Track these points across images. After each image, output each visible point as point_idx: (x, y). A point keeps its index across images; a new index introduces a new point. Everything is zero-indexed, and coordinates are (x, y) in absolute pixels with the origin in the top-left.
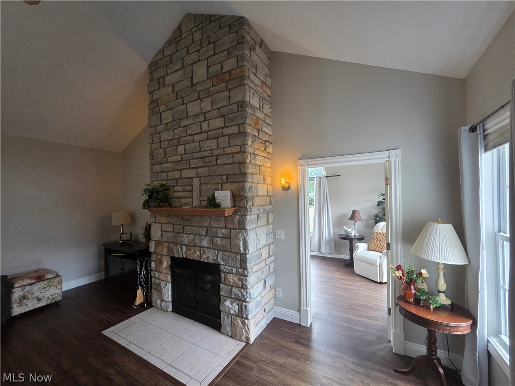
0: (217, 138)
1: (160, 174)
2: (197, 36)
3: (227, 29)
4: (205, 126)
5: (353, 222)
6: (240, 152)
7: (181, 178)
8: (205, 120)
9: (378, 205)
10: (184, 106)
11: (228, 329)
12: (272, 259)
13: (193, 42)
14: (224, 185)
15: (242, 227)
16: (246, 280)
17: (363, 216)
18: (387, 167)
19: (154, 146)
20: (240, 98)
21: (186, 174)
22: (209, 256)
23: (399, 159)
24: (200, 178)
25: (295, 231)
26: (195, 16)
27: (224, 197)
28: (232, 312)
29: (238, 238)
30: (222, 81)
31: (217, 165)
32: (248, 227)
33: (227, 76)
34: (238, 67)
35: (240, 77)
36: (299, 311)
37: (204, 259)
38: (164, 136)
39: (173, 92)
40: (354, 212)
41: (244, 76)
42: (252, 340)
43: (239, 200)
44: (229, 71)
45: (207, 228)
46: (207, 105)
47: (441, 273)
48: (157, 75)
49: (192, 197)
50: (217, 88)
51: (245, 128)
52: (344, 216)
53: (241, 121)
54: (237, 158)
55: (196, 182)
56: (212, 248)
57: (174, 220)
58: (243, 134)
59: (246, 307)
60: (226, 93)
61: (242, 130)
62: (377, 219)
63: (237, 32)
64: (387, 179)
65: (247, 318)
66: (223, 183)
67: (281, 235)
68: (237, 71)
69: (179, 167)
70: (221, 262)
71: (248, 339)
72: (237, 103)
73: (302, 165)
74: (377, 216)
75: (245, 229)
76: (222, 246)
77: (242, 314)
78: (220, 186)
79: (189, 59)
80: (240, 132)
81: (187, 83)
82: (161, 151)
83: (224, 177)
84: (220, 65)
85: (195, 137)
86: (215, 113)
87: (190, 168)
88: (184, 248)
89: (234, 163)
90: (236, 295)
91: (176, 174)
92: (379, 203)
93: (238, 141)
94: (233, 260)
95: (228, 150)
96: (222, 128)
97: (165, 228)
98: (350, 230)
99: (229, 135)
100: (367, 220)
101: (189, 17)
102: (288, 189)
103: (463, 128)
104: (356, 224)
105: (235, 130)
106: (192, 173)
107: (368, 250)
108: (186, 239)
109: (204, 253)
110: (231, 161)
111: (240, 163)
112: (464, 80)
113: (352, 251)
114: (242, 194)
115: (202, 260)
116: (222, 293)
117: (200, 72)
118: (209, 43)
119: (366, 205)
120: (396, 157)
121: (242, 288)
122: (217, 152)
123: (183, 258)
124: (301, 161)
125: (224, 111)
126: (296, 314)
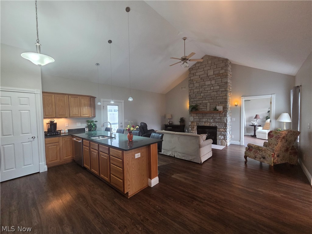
0: (217, 92)
1: (193, 102)
2: (210, 62)
3: (222, 61)
4: (212, 88)
5: (256, 119)
6: (225, 96)
7: (202, 103)
8: (212, 86)
9: (268, 112)
10: (204, 82)
11: (220, 143)
12: (231, 126)
13: (208, 64)
14: (219, 105)
15: (225, 116)
16: (227, 130)
17: (261, 117)
18: (271, 99)
19: (191, 93)
20: (226, 81)
21: (204, 102)
22: (213, 124)
23: (275, 97)
24: (210, 103)
25: (239, 120)
26: (209, 56)
27: (220, 108)
28: (221, 138)
29: (224, 119)
30: (220, 76)
31: (216, 99)
32: (227, 116)
33: (221, 75)
34: (225, 72)
35: (226, 75)
36: (240, 141)
37: (211, 125)
38: (195, 90)
39: (199, 77)
40: (257, 115)
41: (227, 75)
42: (228, 145)
43: (225, 108)
44: (222, 73)
45: (212, 117)
46: (213, 82)
47: (285, 125)
48: (193, 72)
49: (207, 108)
50: (217, 78)
51: (227, 89)
52: (252, 117)
53: (226, 87)
54: (224, 97)
55: (209, 104)
56: (214, 122)
57: (199, 115)
58: (226, 91)
59: (226, 137)
60: (221, 79)
61: (226, 90)
62: (267, 118)
63: (225, 63)
64: (271, 102)
65: (227, 140)
66: (219, 104)
67: (234, 119)
68: (225, 73)
69: (202, 100)
70: (217, 126)
71: (227, 145)
72: (224, 82)
73: (242, 98)
74: (267, 117)
75: (226, 116)
76: (218, 121)
77: (225, 139)
78: (218, 105)
79: (206, 69)
80: (225, 90)
81: (206, 75)
82: (194, 95)
83: (219, 103)
84: (219, 71)
85: (208, 91)
86: (216, 85)
87: (206, 100)
88: (203, 123)
89: (223, 99)
90: (223, 134)
91: (201, 102)
92: (269, 112)
93: (225, 93)
94: (222, 125)
95: (221, 95)
96: (219, 89)
97: (195, 117)
98: (254, 123)
99: (221, 91)
100: (263, 119)
101: (206, 56)
102: (237, 106)
103: (291, 90)
104: (258, 120)
105: (224, 89)
106: (207, 102)
107: (263, 129)
108: (204, 120)
109: (211, 124)
110: (222, 98)
111: (225, 99)
112: (295, 77)
113: (255, 131)
114: (226, 107)
115: (210, 126)
116: (218, 134)
117: (211, 73)
118: (215, 65)
119: (262, 113)
120: (274, 96)
121: (225, 132)
122: (217, 96)
123: (203, 126)
124: (242, 97)
125: (219, 84)
126: (239, 142)
